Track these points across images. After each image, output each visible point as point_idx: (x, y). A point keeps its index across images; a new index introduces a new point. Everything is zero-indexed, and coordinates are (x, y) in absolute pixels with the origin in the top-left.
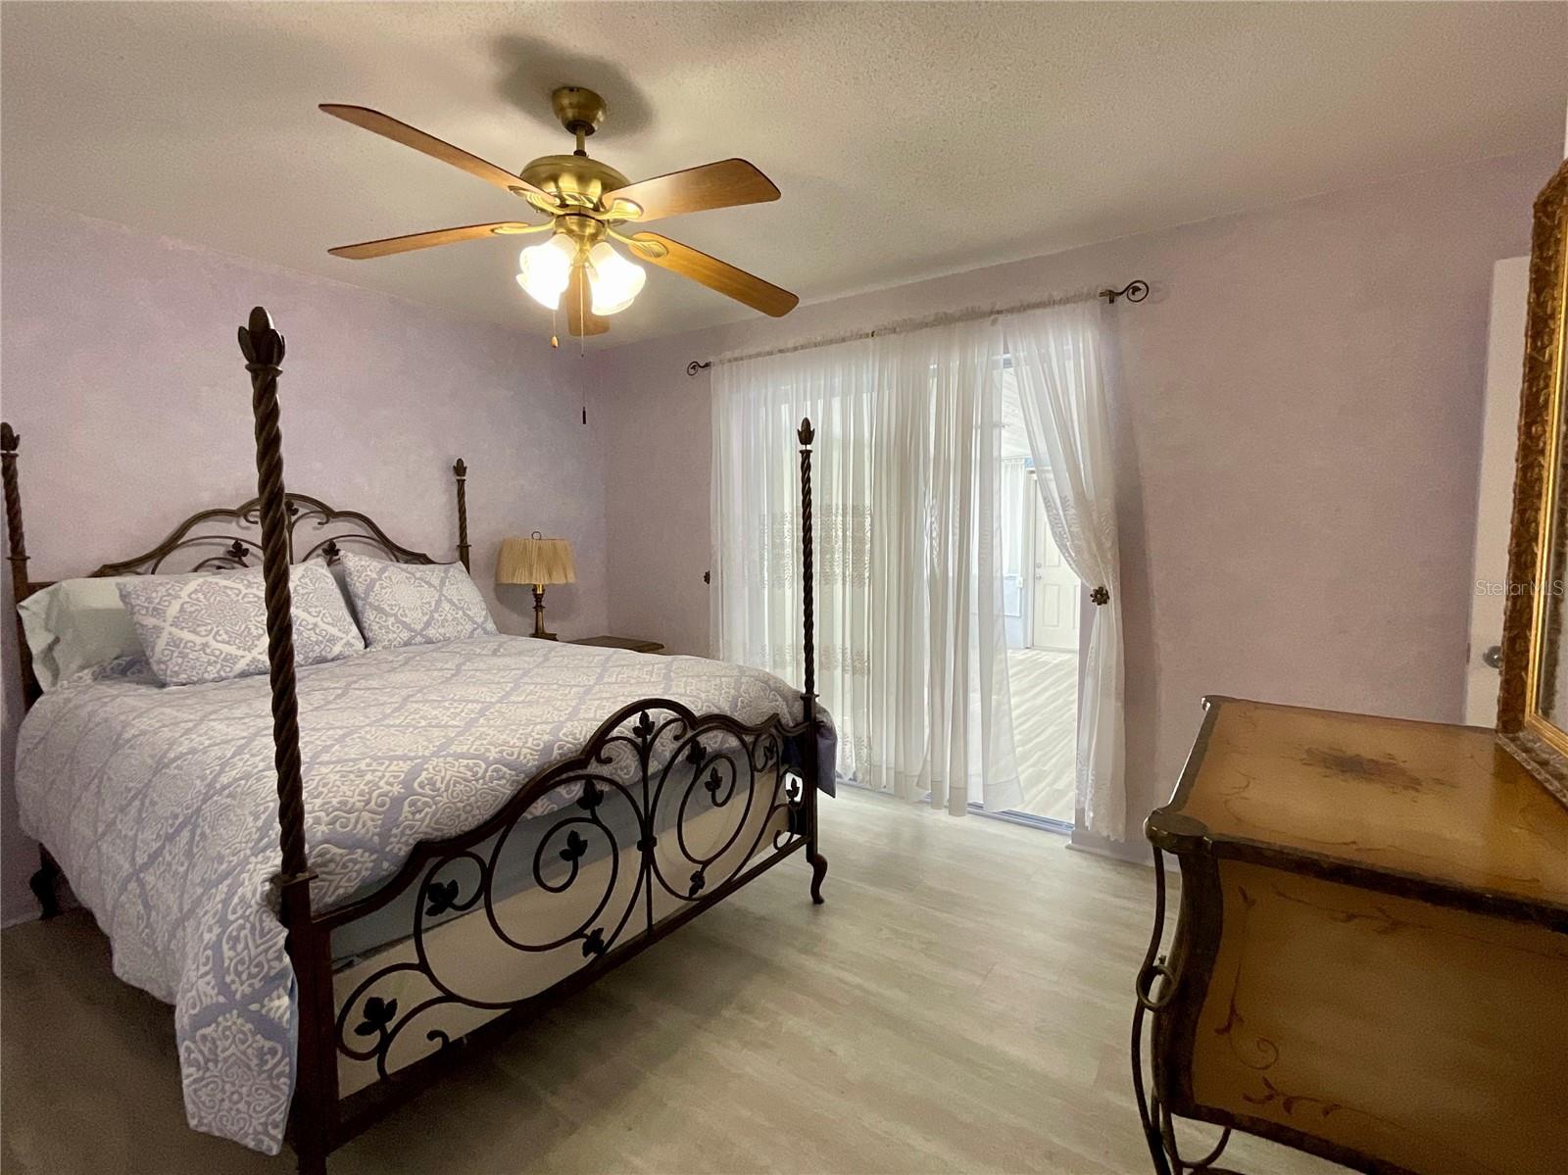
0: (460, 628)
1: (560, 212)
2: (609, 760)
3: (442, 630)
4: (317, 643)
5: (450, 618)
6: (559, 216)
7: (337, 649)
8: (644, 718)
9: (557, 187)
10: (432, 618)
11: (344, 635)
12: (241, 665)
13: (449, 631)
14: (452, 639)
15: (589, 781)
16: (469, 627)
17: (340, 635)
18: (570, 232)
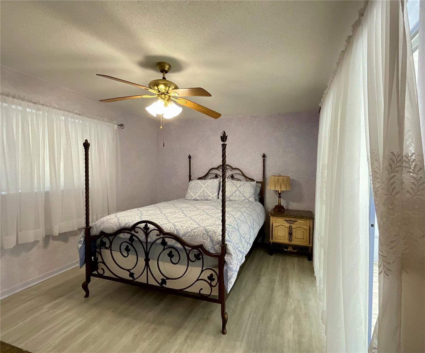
0: (240, 198)
1: (159, 93)
2: (137, 232)
3: (234, 198)
4: (207, 196)
5: (238, 195)
6: (158, 94)
7: (210, 198)
8: (146, 226)
9: (158, 88)
10: (232, 194)
11: (212, 195)
12: (193, 198)
13: (237, 199)
14: (237, 201)
15: (133, 235)
16: (243, 198)
17: (211, 195)
18: (162, 98)
